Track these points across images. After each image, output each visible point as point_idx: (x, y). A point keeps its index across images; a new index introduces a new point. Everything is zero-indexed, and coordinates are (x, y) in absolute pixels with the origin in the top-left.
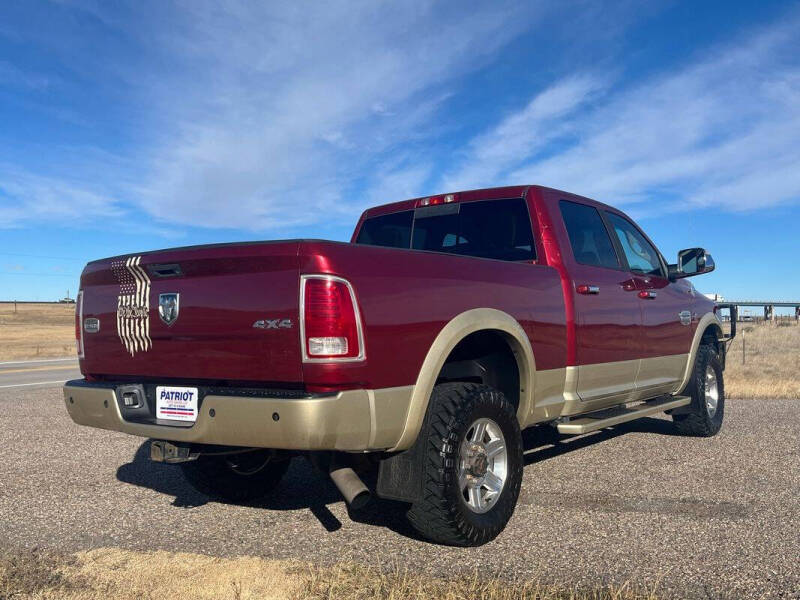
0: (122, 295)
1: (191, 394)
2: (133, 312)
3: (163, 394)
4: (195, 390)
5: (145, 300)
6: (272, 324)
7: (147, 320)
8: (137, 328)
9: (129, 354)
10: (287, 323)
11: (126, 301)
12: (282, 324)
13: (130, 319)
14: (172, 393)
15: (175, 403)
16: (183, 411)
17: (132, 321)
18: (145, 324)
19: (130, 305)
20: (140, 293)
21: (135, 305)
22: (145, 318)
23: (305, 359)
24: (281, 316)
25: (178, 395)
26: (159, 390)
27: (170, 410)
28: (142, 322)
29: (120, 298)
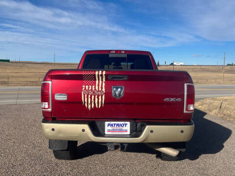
1: (126, 124)
2: (94, 93)
3: (109, 125)
4: (128, 123)
5: (102, 88)
6: (172, 100)
7: (104, 96)
8: (96, 99)
9: (88, 109)
10: (179, 100)
11: (89, 88)
12: (177, 100)
13: (91, 95)
14: (115, 124)
15: (116, 128)
17: (93, 96)
18: (102, 97)
19: (92, 89)
20: (98, 85)
21: (95, 89)
22: (102, 95)
23: (185, 111)
24: (177, 97)
25: (118, 125)
26: (107, 123)
28: (100, 97)
29: (84, 86)
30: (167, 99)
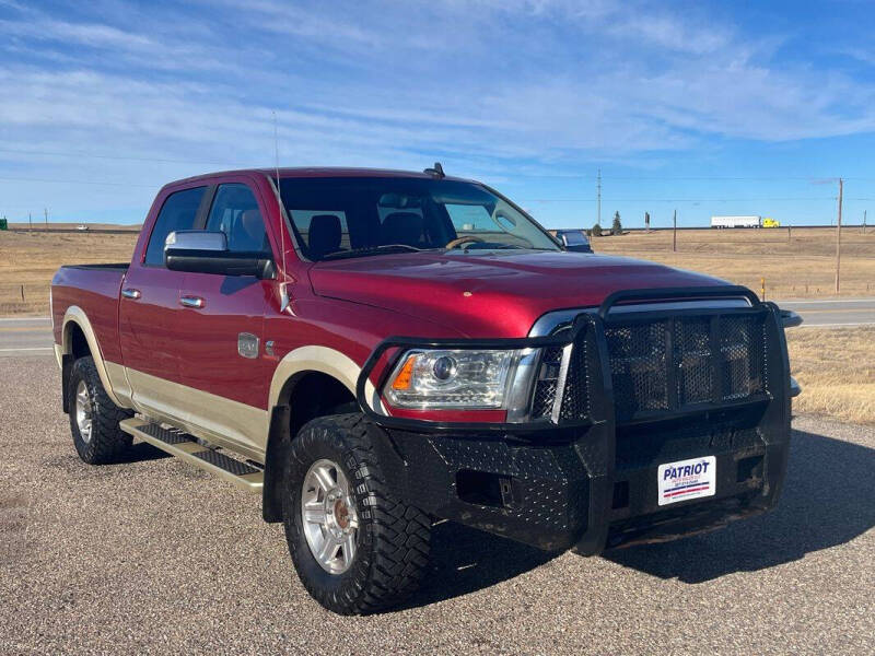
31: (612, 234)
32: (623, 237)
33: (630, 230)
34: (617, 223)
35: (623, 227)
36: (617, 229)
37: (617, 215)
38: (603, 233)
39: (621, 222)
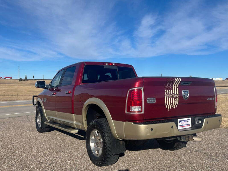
0: (167, 90)
1: (189, 120)
2: (172, 96)
3: (180, 121)
4: (190, 118)
5: (177, 92)
7: (178, 98)
8: (174, 101)
9: (168, 110)
11: (169, 92)
13: (171, 98)
14: (183, 120)
15: (184, 123)
16: (187, 125)
17: (172, 99)
18: (177, 99)
19: (171, 93)
20: (174, 90)
21: (173, 93)
22: (177, 98)
25: (185, 121)
26: (179, 120)
27: (183, 126)
28: (176, 99)
29: (166, 91)
30: (209, 99)
31: (25, 80)
32: (27, 81)
33: (29, 80)
34: (26, 78)
35: (27, 79)
36: (26, 79)
37: (26, 76)
38: (22, 80)
39: (27, 77)
